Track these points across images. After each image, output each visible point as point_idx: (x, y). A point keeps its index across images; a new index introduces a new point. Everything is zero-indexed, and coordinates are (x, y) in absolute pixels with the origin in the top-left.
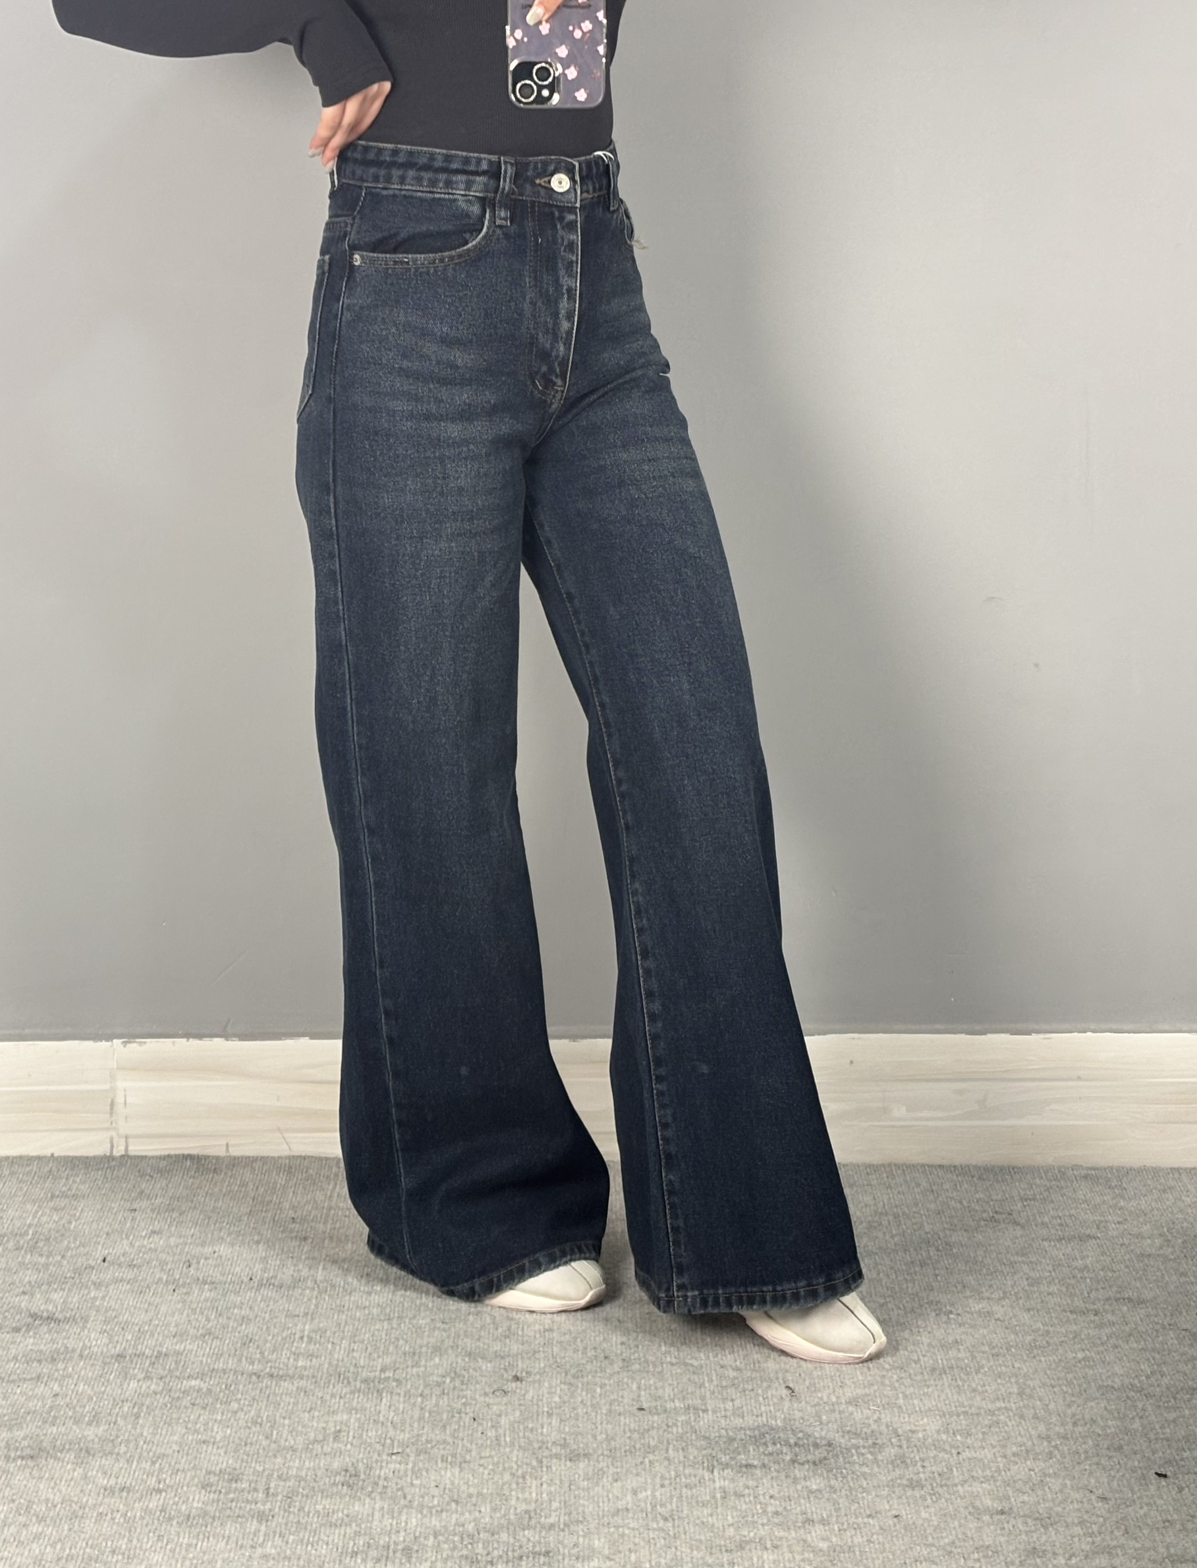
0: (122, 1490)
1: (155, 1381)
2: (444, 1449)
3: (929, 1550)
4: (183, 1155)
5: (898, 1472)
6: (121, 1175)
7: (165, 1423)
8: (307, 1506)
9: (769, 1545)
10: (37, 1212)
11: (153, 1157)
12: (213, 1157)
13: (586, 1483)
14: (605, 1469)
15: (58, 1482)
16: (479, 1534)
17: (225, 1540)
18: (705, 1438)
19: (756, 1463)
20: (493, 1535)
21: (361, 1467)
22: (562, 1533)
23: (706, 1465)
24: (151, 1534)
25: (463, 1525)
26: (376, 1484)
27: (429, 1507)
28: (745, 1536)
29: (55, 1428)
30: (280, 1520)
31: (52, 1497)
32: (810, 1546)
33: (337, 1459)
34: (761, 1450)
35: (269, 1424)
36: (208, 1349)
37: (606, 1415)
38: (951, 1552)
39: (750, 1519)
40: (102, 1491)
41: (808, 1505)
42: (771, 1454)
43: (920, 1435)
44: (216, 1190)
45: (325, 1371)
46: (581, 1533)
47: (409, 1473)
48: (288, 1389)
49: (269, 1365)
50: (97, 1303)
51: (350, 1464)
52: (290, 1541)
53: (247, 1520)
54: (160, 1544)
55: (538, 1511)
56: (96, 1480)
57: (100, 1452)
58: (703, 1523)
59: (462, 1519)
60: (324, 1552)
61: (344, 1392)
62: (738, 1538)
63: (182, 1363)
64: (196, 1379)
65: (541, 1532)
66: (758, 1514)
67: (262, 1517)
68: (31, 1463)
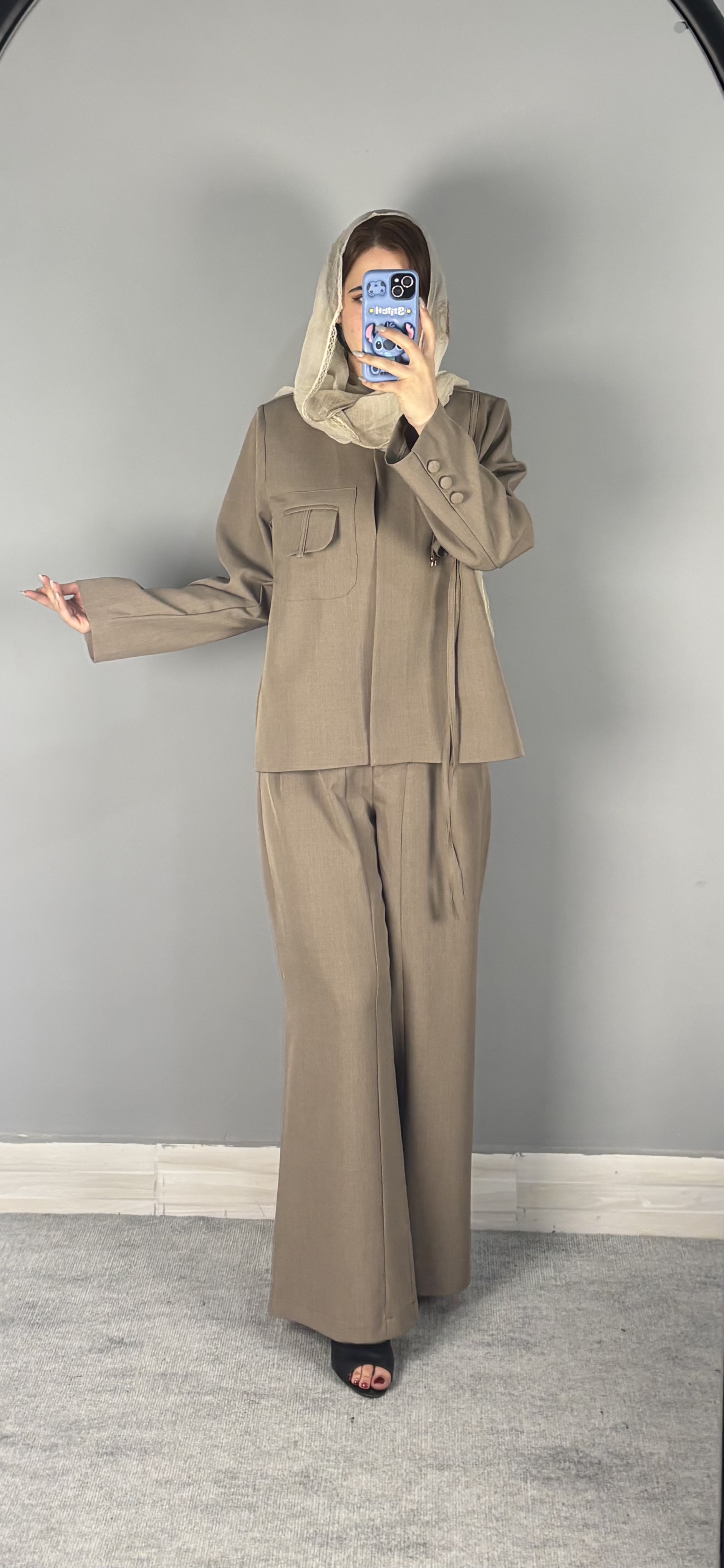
0: (166, 1483)
1: (185, 1395)
2: (361, 1458)
3: (660, 1551)
4: (199, 1217)
5: (641, 1488)
6: (160, 1230)
7: (191, 1430)
8: (279, 1500)
9: (561, 1542)
10: (110, 1258)
11: (180, 1218)
12: (217, 1219)
13: (448, 1489)
14: (460, 1478)
15: (128, 1475)
16: (383, 1527)
17: (229, 1525)
18: (522, 1455)
19: (553, 1476)
20: (392, 1528)
21: (311, 1471)
22: (433, 1529)
23: (522, 1476)
24: (185, 1519)
25: (374, 1520)
26: (320, 1484)
27: (352, 1504)
28: (546, 1536)
29: (126, 1431)
30: (262, 1511)
31: (125, 1486)
32: (587, 1545)
33: (296, 1463)
34: (557, 1465)
35: (254, 1434)
36: (216, 1372)
37: (461, 1433)
38: (674, 1554)
39: (549, 1521)
40: (155, 1483)
41: (586, 1512)
42: (563, 1469)
43: (656, 1457)
44: (219, 1244)
45: (288, 1391)
46: (446, 1529)
47: (340, 1476)
48: (265, 1406)
49: (254, 1385)
50: (149, 1332)
51: (304, 1467)
52: (269, 1527)
53: (242, 1511)
54: (190, 1527)
55: (419, 1510)
56: (151, 1474)
57: (153, 1451)
58: (520, 1524)
59: (372, 1516)
60: (289, 1536)
61: (299, 1409)
62: (542, 1537)
63: (201, 1382)
64: (210, 1394)
65: (421, 1527)
66: (554, 1518)
67: (251, 1508)
68: (112, 1459)
